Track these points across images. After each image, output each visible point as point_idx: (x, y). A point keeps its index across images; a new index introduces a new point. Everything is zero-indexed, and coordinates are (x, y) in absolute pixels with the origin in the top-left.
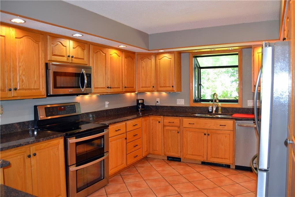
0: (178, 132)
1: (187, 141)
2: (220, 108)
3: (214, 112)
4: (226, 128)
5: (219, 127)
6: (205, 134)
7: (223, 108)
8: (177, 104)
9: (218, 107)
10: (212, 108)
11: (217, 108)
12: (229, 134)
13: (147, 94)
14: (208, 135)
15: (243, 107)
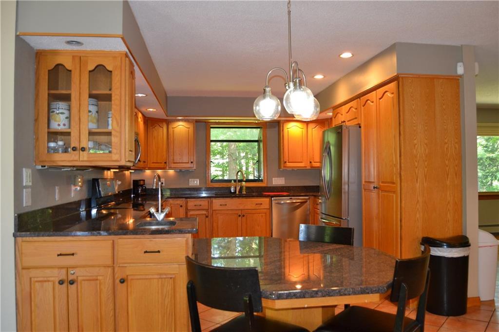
0: (207, 217)
1: (218, 226)
2: (244, 188)
3: (237, 193)
4: (262, 207)
5: (254, 207)
6: (240, 216)
7: (247, 188)
8: (190, 185)
9: (243, 187)
10: (236, 188)
11: (241, 188)
12: (266, 213)
13: (146, 173)
14: (244, 216)
15: (269, 186)
